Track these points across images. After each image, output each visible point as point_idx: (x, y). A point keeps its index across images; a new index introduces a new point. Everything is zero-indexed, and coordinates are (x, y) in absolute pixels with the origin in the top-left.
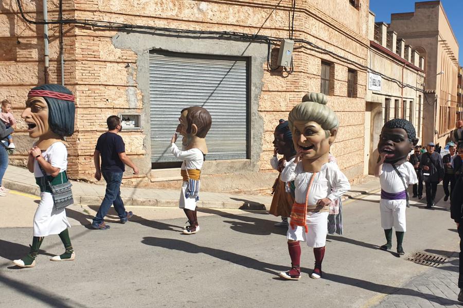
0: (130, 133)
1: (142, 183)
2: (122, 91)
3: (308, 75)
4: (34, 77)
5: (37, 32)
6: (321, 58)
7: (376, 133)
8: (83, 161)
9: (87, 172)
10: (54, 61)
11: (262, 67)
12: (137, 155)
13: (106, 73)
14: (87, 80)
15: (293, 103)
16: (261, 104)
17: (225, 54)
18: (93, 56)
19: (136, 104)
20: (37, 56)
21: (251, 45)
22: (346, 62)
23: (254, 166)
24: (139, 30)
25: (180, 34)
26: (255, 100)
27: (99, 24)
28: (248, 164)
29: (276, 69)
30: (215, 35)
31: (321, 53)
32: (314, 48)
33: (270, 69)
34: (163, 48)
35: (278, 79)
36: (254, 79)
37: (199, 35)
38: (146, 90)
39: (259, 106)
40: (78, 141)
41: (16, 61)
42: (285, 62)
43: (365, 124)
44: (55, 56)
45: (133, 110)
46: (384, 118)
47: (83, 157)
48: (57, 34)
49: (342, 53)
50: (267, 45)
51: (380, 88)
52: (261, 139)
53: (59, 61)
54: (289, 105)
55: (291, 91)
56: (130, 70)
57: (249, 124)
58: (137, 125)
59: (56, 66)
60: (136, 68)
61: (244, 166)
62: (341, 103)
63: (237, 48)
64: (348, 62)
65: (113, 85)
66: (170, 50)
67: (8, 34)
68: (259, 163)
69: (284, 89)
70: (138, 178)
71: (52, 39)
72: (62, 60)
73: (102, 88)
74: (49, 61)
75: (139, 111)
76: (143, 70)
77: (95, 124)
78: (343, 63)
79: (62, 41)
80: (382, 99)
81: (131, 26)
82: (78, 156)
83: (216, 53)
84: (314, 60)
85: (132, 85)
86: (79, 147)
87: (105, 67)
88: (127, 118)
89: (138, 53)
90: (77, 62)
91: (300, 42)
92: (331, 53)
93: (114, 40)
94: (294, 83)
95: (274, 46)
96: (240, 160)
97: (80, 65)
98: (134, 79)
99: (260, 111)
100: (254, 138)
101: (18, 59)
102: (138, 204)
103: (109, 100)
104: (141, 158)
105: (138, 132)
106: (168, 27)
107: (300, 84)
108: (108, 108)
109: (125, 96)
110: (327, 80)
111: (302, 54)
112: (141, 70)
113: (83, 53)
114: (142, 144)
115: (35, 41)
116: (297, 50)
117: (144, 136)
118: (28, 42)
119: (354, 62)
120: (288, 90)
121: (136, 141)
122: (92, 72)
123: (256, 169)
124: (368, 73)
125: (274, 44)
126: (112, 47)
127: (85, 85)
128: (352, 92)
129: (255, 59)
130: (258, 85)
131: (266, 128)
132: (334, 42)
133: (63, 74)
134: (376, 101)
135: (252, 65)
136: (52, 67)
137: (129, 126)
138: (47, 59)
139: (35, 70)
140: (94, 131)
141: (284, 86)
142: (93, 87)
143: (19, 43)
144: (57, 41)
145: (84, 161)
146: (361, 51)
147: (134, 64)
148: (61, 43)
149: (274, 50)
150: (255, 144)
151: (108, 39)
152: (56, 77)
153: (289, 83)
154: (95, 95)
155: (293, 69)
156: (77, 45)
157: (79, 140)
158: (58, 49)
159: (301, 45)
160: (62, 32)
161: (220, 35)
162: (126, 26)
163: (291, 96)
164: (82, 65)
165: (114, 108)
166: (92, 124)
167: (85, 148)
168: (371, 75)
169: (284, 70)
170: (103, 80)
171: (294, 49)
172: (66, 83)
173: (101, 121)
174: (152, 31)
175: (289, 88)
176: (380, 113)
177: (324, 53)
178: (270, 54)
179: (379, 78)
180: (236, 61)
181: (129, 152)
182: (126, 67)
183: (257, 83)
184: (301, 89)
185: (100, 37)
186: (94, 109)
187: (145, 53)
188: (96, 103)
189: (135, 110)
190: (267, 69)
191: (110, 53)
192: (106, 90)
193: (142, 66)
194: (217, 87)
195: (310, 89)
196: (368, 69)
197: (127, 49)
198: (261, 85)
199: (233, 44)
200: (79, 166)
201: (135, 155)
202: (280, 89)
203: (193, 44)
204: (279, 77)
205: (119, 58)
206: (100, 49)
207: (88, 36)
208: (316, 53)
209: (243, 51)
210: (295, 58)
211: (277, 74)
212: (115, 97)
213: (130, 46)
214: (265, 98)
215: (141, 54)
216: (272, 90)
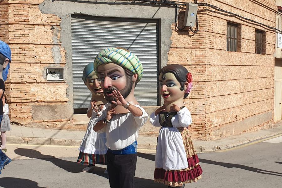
0: (55, 84)
1: (66, 125)
2: (48, 49)
3: (213, 34)
6: (226, 20)
9: (18, 116)
11: (170, 27)
12: (61, 102)
13: (34, 33)
14: (19, 40)
15: (198, 58)
16: (170, 59)
17: (138, 17)
18: (23, 20)
19: (60, 60)
21: (160, 9)
22: (253, 24)
26: (164, 55)
29: (183, 29)
30: (128, 1)
31: (227, 15)
32: (219, 11)
33: (177, 29)
34: (83, 12)
36: (163, 38)
37: (114, 1)
38: (69, 48)
39: (168, 60)
40: (11, 91)
42: (190, 22)
43: (275, 77)
45: (57, 64)
47: (15, 104)
49: (249, 16)
50: (174, 9)
54: (195, 60)
55: (197, 48)
56: (55, 31)
58: (61, 77)
60: (60, 29)
62: (249, 58)
63: (148, 12)
64: (256, 23)
65: (40, 44)
66: (89, 14)
69: (191, 46)
70: (62, 121)
73: (31, 46)
75: (63, 65)
76: (66, 31)
77: (24, 76)
78: (250, 25)
83: (129, 16)
84: (219, 21)
85: (57, 44)
86: (12, 95)
87: (34, 29)
88: (53, 72)
89: (61, 17)
90: (10, 25)
91: (204, 5)
92: (237, 15)
93: (41, 7)
94: (199, 41)
95: (181, 10)
96: (152, 106)
97: (13, 28)
98: (58, 39)
102: (55, 144)
103: (37, 57)
104: (65, 105)
105: (61, 83)
107: (205, 41)
108: (36, 63)
109: (51, 53)
110: (235, 39)
111: (206, 15)
112: (64, 31)
113: (15, 18)
114: (66, 92)
116: (202, 13)
117: (67, 87)
119: (261, 24)
120: (193, 47)
121: (60, 91)
122: (23, 33)
124: (276, 34)
125: (180, 8)
126: (40, 12)
127: (17, 44)
128: (260, 49)
129: (164, 21)
130: (166, 43)
132: (240, 6)
135: (161, 26)
137: (54, 78)
140: (24, 82)
141: (190, 43)
142: (24, 46)
145: (16, 107)
146: (268, 14)
147: (58, 27)
149: (180, 13)
151: (36, 6)
153: (195, 41)
154: (25, 52)
155: (198, 29)
156: (10, 11)
157: (12, 89)
159: (205, 8)
161: (133, 1)
163: (196, 52)
164: (14, 28)
165: (41, 63)
166: (22, 76)
167: (17, 96)
168: (279, 35)
169: (190, 30)
170: (32, 40)
171: (198, 11)
173: (30, 74)
175: (195, 45)
177: (230, 16)
178: (177, 16)
180: (148, 23)
181: (54, 99)
182: (51, 29)
183: (166, 41)
184: (206, 46)
185: (29, 4)
186: (24, 64)
187: (67, 18)
188: (26, 59)
189: (60, 65)
190: (175, 29)
191: (38, 17)
192: (34, 48)
193: (66, 28)
194: (131, 45)
195: (215, 46)
196: (277, 31)
197: (52, 14)
198: (169, 43)
199: (144, 8)
200: (12, 111)
201: (59, 102)
202: (187, 46)
203: (109, 9)
204: (185, 36)
205: (46, 21)
206: (29, 15)
207: (19, 4)
208: (222, 15)
209: (153, 15)
210: (200, 20)
211: (183, 33)
212: (42, 54)
213: (55, 11)
214: (173, 54)
215: (64, 18)
216: (180, 47)
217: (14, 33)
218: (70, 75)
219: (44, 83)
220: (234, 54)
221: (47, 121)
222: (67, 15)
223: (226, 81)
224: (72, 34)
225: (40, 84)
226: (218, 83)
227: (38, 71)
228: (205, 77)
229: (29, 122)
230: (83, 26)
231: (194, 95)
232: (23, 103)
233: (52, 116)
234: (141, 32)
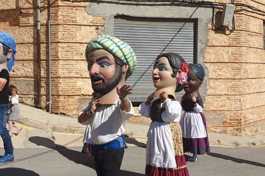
3: (249, 33)
4: (30, 37)
5: (33, 4)
6: (263, 20)
8: (63, 100)
9: (65, 108)
10: (44, 25)
11: (207, 26)
13: (81, 33)
14: (67, 39)
15: (235, 56)
16: (207, 57)
17: (176, 17)
18: (72, 21)
20: (33, 22)
21: (198, 9)
24: (107, 1)
25: (139, 3)
26: (201, 53)
29: (220, 28)
30: (167, 3)
31: (263, 15)
32: (255, 11)
33: (214, 28)
34: (125, 14)
35: (221, 36)
36: (200, 37)
37: (154, 3)
39: (204, 58)
40: (60, 85)
41: (19, 26)
42: (227, 21)
44: (45, 22)
47: (63, 97)
48: (46, 6)
50: (211, 9)
52: (206, 85)
53: (47, 25)
54: (231, 57)
55: (234, 46)
56: (99, 31)
59: (45, 29)
60: (104, 30)
65: (86, 43)
66: (130, 15)
67: (14, 7)
69: (227, 44)
71: (42, 9)
72: (49, 25)
73: (78, 45)
74: (41, 25)
76: (109, 31)
77: (72, 72)
79: (49, 10)
82: (59, 96)
83: (167, 17)
84: (256, 21)
86: (60, 89)
87: (80, 29)
89: (105, 18)
90: (59, 26)
91: (240, 6)
93: (87, 9)
94: (236, 39)
95: (218, 10)
97: (62, 28)
99: (206, 62)
101: (20, 25)
103: (83, 54)
107: (241, 40)
108: (82, 60)
111: (243, 15)
112: (107, 31)
113: (64, 19)
115: (31, 11)
116: (239, 12)
118: (27, 12)
120: (230, 45)
122: (71, 33)
125: (218, 8)
126: (86, 14)
127: (65, 43)
129: (201, 20)
130: (203, 41)
131: (210, 76)
133: (50, 35)
135: (199, 25)
136: (42, 30)
138: (39, 24)
139: (32, 33)
140: (71, 77)
141: (226, 42)
142: (71, 44)
143: (21, 12)
144: (46, 11)
147: (103, 27)
148: (49, 12)
149: (217, 13)
151: (83, 8)
152: (45, 37)
153: (231, 39)
154: (72, 50)
155: (234, 28)
156: (59, 13)
157: (60, 84)
158: (47, 17)
159: (241, 9)
160: (49, 4)
161: (172, 2)
163: (233, 50)
164: (63, 28)
166: (70, 72)
167: (64, 90)
169: (227, 29)
170: (78, 39)
171: (236, 11)
172: (52, 41)
173: (76, 70)
174: (117, 1)
175: (231, 43)
178: (215, 16)
180: (185, 22)
182: (96, 29)
183: (202, 40)
184: (243, 44)
185: (77, 6)
186: (71, 61)
187: (111, 19)
188: (73, 56)
190: (212, 28)
191: (84, 18)
192: (81, 46)
193: (109, 28)
195: (251, 45)
197: (97, 16)
198: (206, 42)
199: (183, 9)
200: (60, 103)
202: (223, 44)
203: (149, 10)
204: (222, 35)
205: (91, 22)
206: (77, 16)
207: (68, 6)
208: (258, 15)
209: (191, 15)
210: (237, 19)
211: (220, 32)
213: (99, 13)
214: (210, 52)
215: (108, 19)
216: (216, 45)
217: (63, 33)
222: (110, 16)
224: (115, 34)
225: (85, 79)
226: (254, 81)
227: (84, 67)
228: (241, 74)
229: (75, 113)
230: (125, 26)
231: (230, 92)
232: (70, 96)
234: (179, 31)
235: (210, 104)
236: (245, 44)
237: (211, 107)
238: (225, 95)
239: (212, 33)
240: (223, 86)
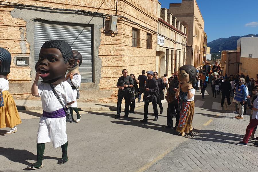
0: (22, 68)
1: (30, 97)
2: (17, 43)
3: (126, 36)
6: (132, 27)
7: (162, 68)
11: (100, 30)
12: (26, 80)
13: (7, 32)
15: (117, 51)
16: (100, 52)
17: (79, 23)
19: (26, 51)
21: (93, 18)
22: (145, 29)
23: (96, 86)
24: (27, 7)
25: (52, 11)
26: (97, 49)
27: (3, 3)
28: (93, 85)
29: (108, 32)
30: (73, 12)
31: (133, 24)
32: (128, 21)
33: (104, 32)
34: (42, 18)
35: (109, 37)
36: (96, 37)
37: (63, 11)
38: (32, 43)
39: (99, 52)
42: (113, 28)
43: (156, 63)
45: (24, 54)
46: (166, 60)
49: (143, 25)
50: (102, 19)
51: (163, 43)
52: (100, 71)
54: (115, 52)
55: (117, 45)
56: (22, 31)
57: (93, 63)
58: (27, 63)
60: (26, 30)
61: (91, 87)
62: (143, 51)
63: (86, 19)
64: (147, 29)
65: (12, 40)
66: (46, 19)
68: (99, 85)
69: (113, 43)
70: (28, 94)
73: (5, 41)
75: (28, 55)
76: (30, 31)
78: (144, 30)
80: (164, 50)
81: (23, 5)
83: (73, 22)
84: (129, 28)
85: (24, 40)
87: (7, 29)
88: (20, 59)
89: (27, 21)
91: (121, 17)
92: (138, 24)
93: (12, 13)
94: (118, 40)
96: (89, 83)
98: (25, 36)
99: (100, 55)
100: (96, 71)
102: (28, 109)
103: (9, 48)
104: (29, 82)
105: (27, 67)
106: (45, 6)
107: (121, 40)
109: (19, 46)
110: (136, 39)
111: (122, 24)
114: (30, 74)
117: (31, 69)
119: (150, 29)
120: (115, 44)
121: (26, 73)
123: (98, 88)
124: (157, 36)
125: (106, 18)
126: (11, 17)
128: (149, 46)
129: (96, 26)
130: (98, 41)
131: (103, 65)
132: (139, 18)
134: (161, 51)
135: (94, 29)
137: (22, 64)
141: (112, 41)
146: (153, 23)
147: (25, 28)
149: (107, 21)
150: (97, 74)
151: (9, 13)
153: (115, 40)
154: (1, 45)
155: (117, 32)
159: (121, 19)
161: (76, 12)
162: (19, 5)
163: (116, 47)
165: (12, 53)
168: (159, 37)
169: (112, 33)
170: (5, 36)
171: (118, 21)
174: (36, 8)
176: (164, 57)
177: (134, 24)
178: (104, 23)
179: (163, 38)
180: (85, 27)
181: (22, 79)
182: (19, 29)
183: (97, 39)
184: (122, 44)
185: (4, 11)
189: (25, 54)
190: (103, 32)
191: (10, 20)
192: (7, 42)
193: (30, 29)
194: (74, 41)
195: (127, 44)
196: (157, 34)
197: (20, 19)
199: (83, 17)
201: (25, 81)
202: (110, 43)
203: (59, 16)
205: (15, 24)
206: (3, 18)
208: (130, 24)
209: (89, 21)
210: (118, 26)
211: (108, 35)
212: (13, 47)
213: (22, 17)
214: (102, 48)
215: (29, 21)
216: (106, 44)
218: (33, 61)
219: (14, 67)
220: (136, 49)
221: (17, 94)
222: (31, 20)
223: (132, 66)
224: (34, 33)
226: (128, 67)
228: (122, 64)
233: (20, 90)
234: (81, 33)
235: (103, 84)
236: (124, 43)
237: (104, 86)
238: (112, 77)
239: (103, 35)
240: (111, 72)
